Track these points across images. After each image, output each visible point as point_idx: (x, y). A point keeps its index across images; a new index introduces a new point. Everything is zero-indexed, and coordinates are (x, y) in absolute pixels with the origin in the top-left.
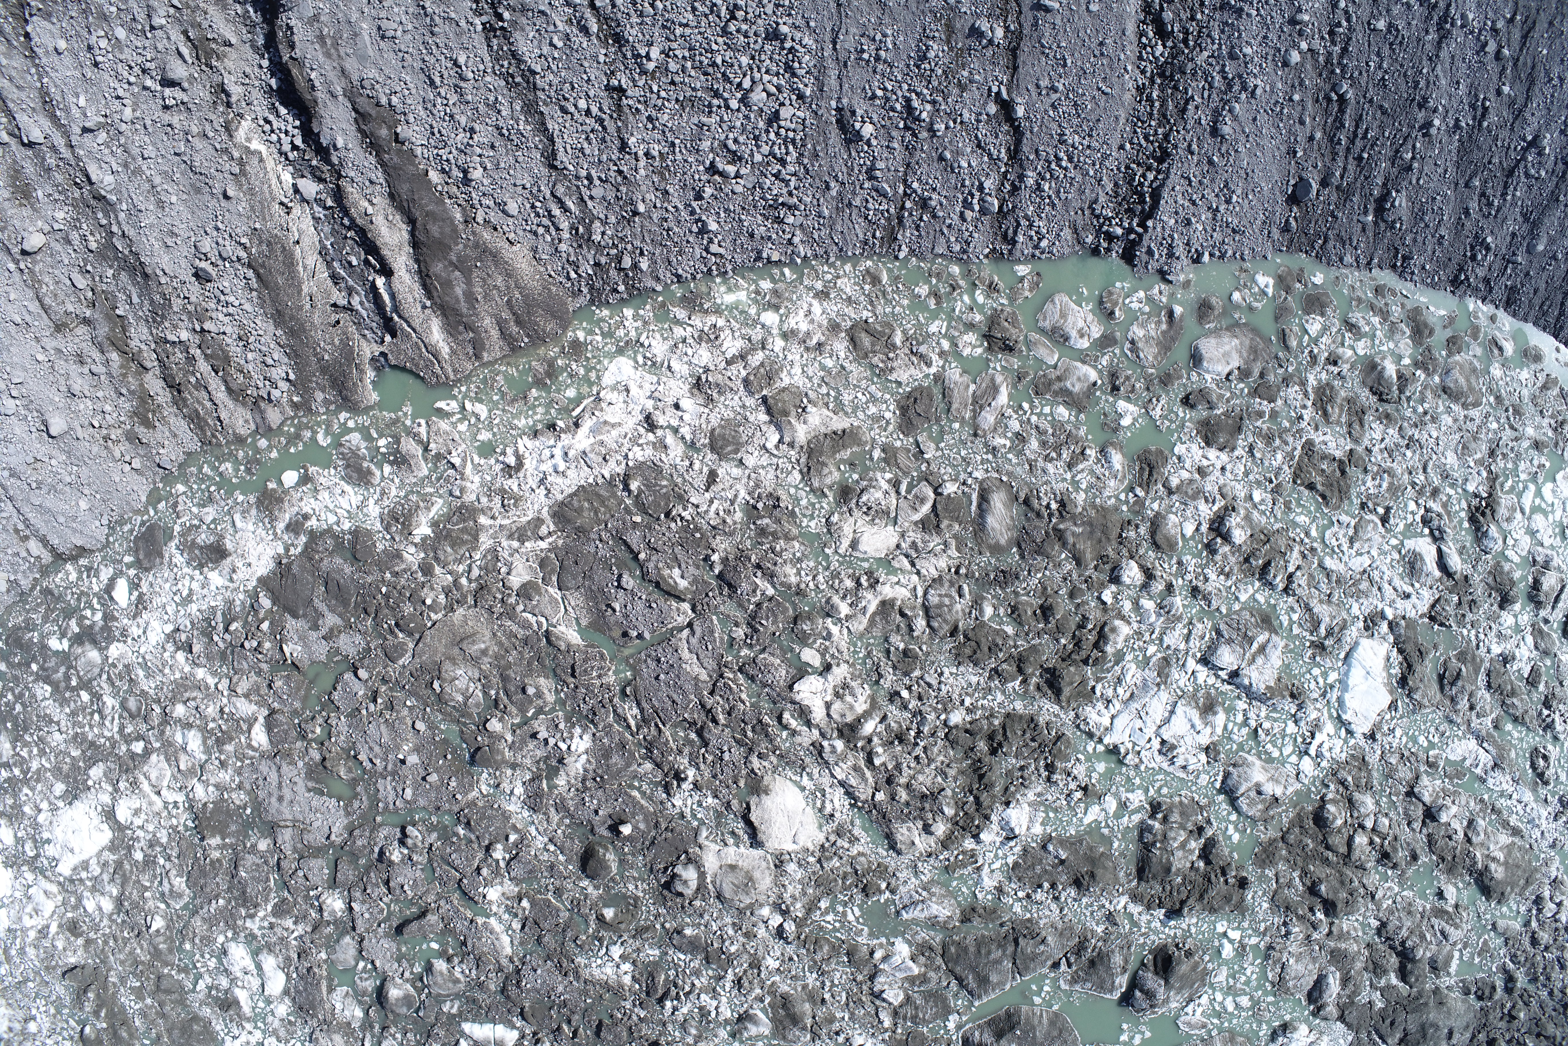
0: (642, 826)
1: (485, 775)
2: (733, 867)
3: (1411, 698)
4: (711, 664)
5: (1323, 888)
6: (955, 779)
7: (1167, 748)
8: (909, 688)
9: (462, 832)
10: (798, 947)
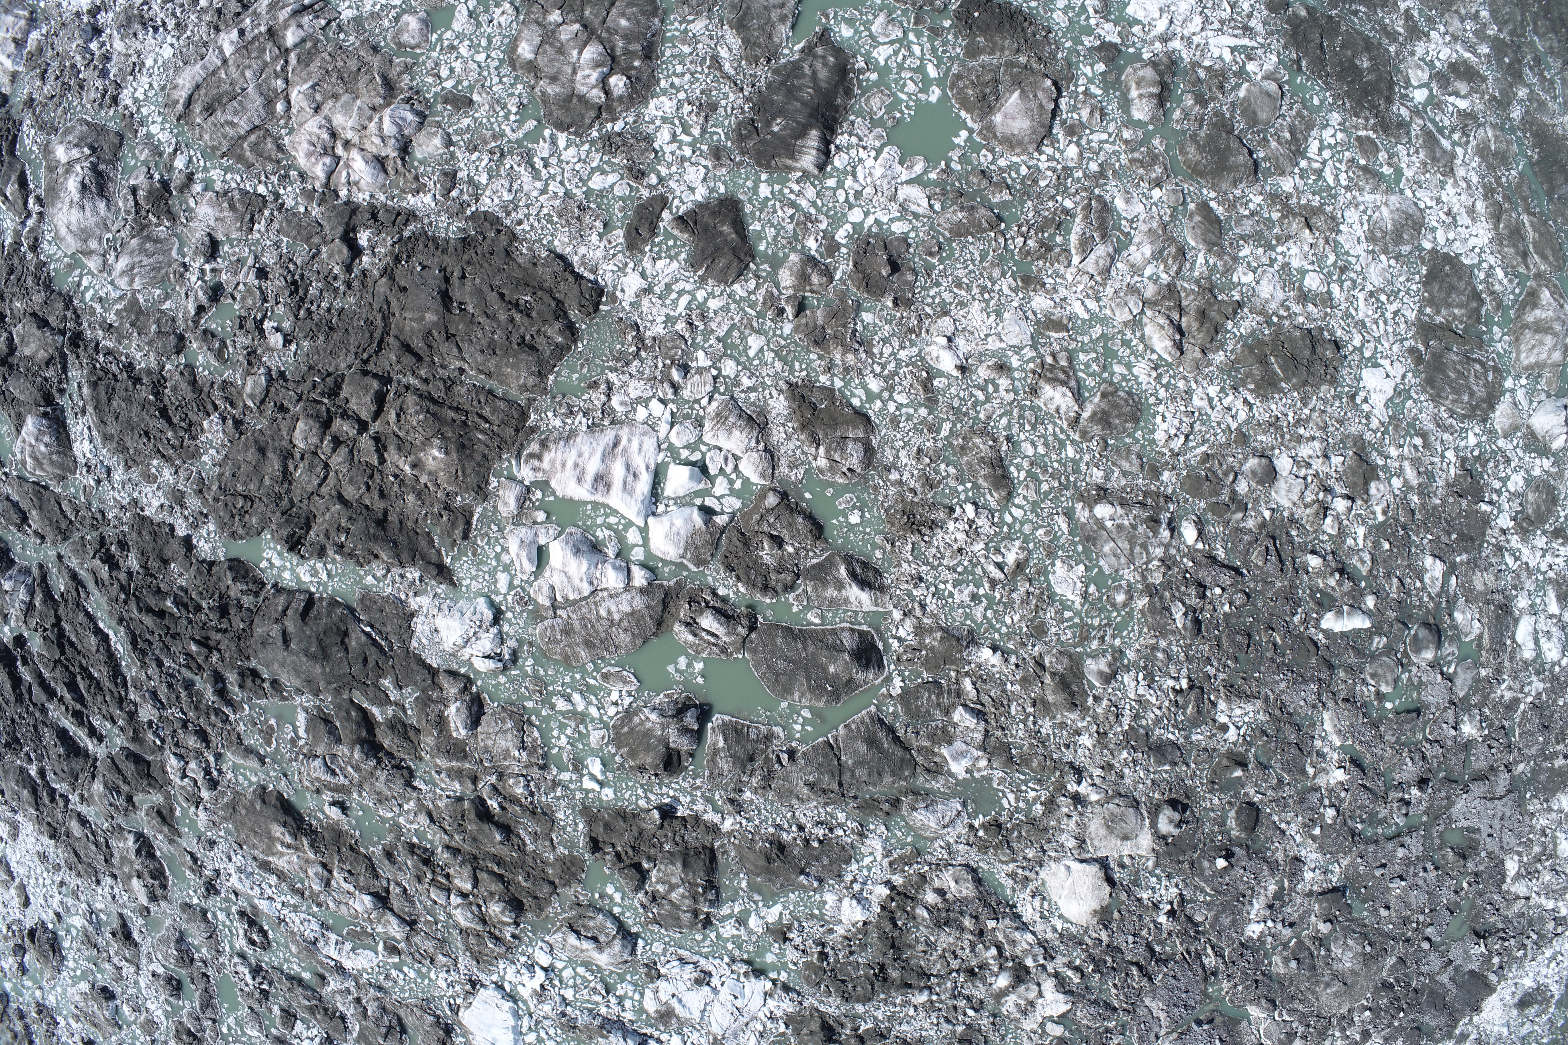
0: (1206, 864)
1: (1335, 880)
2: (1126, 838)
3: (434, 1015)
4: (1142, 1011)
5: (498, 838)
6: (917, 939)
7: (703, 979)
8: (965, 1014)
9: (1359, 826)
10: (1061, 759)
